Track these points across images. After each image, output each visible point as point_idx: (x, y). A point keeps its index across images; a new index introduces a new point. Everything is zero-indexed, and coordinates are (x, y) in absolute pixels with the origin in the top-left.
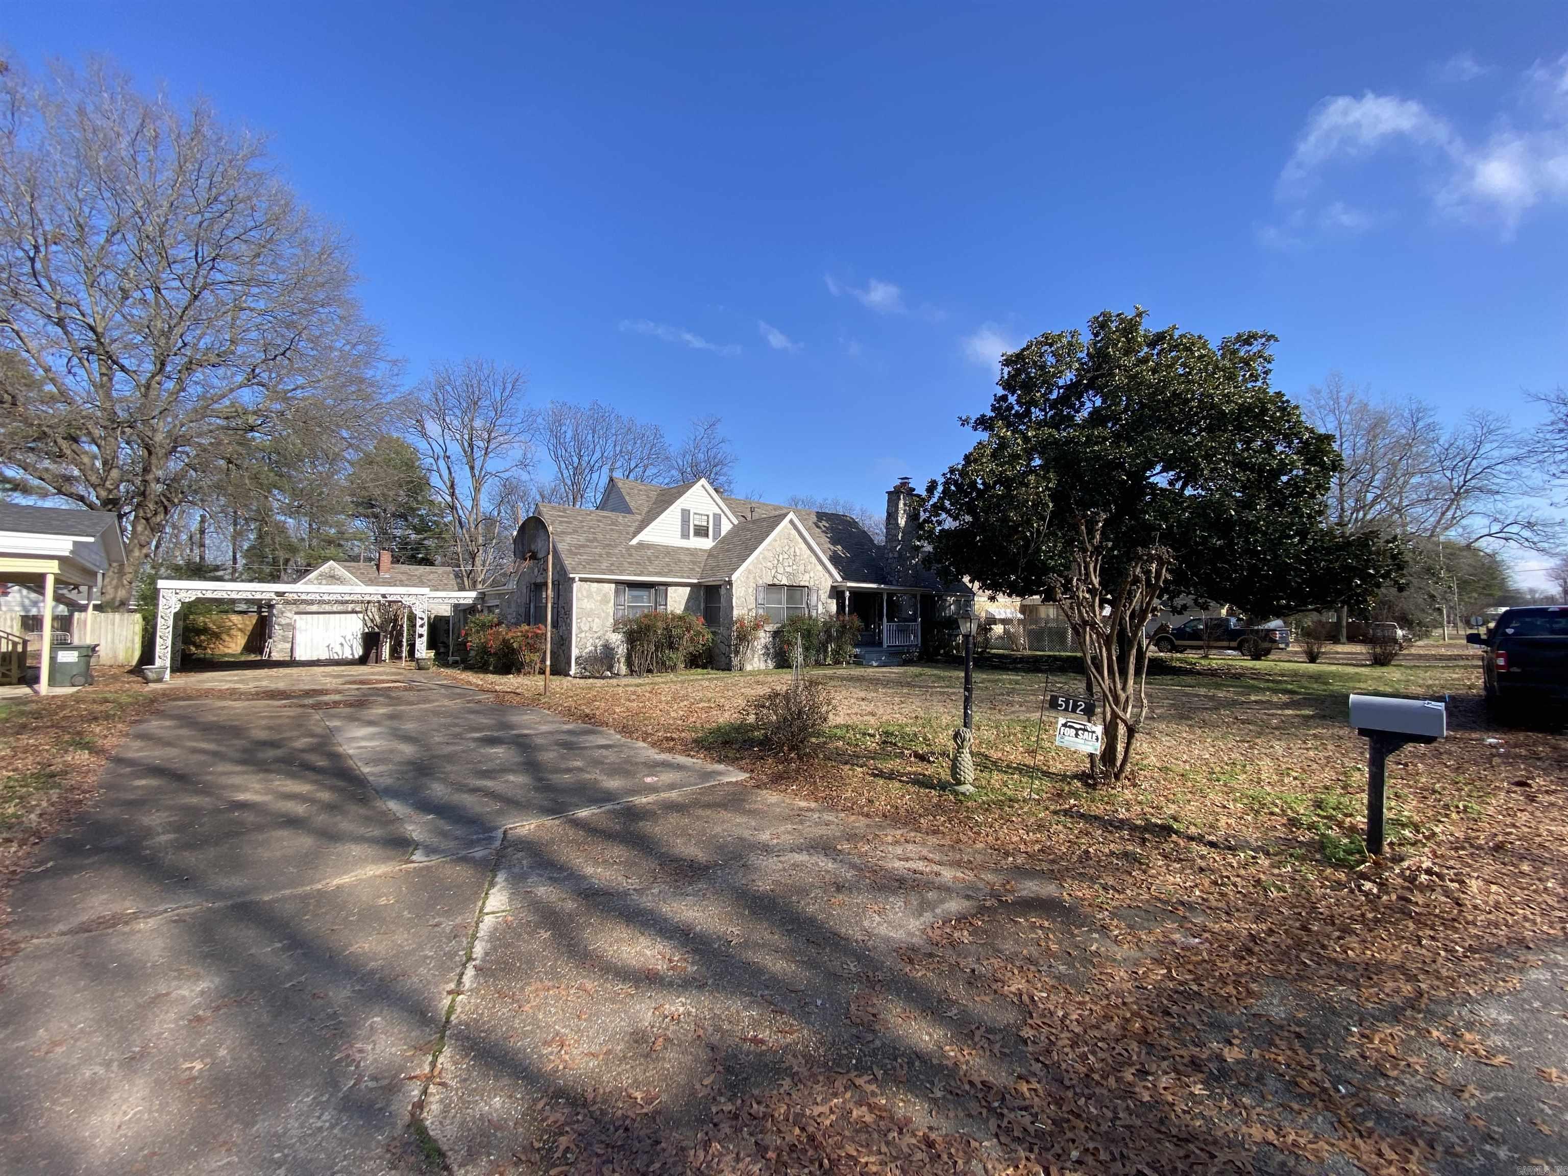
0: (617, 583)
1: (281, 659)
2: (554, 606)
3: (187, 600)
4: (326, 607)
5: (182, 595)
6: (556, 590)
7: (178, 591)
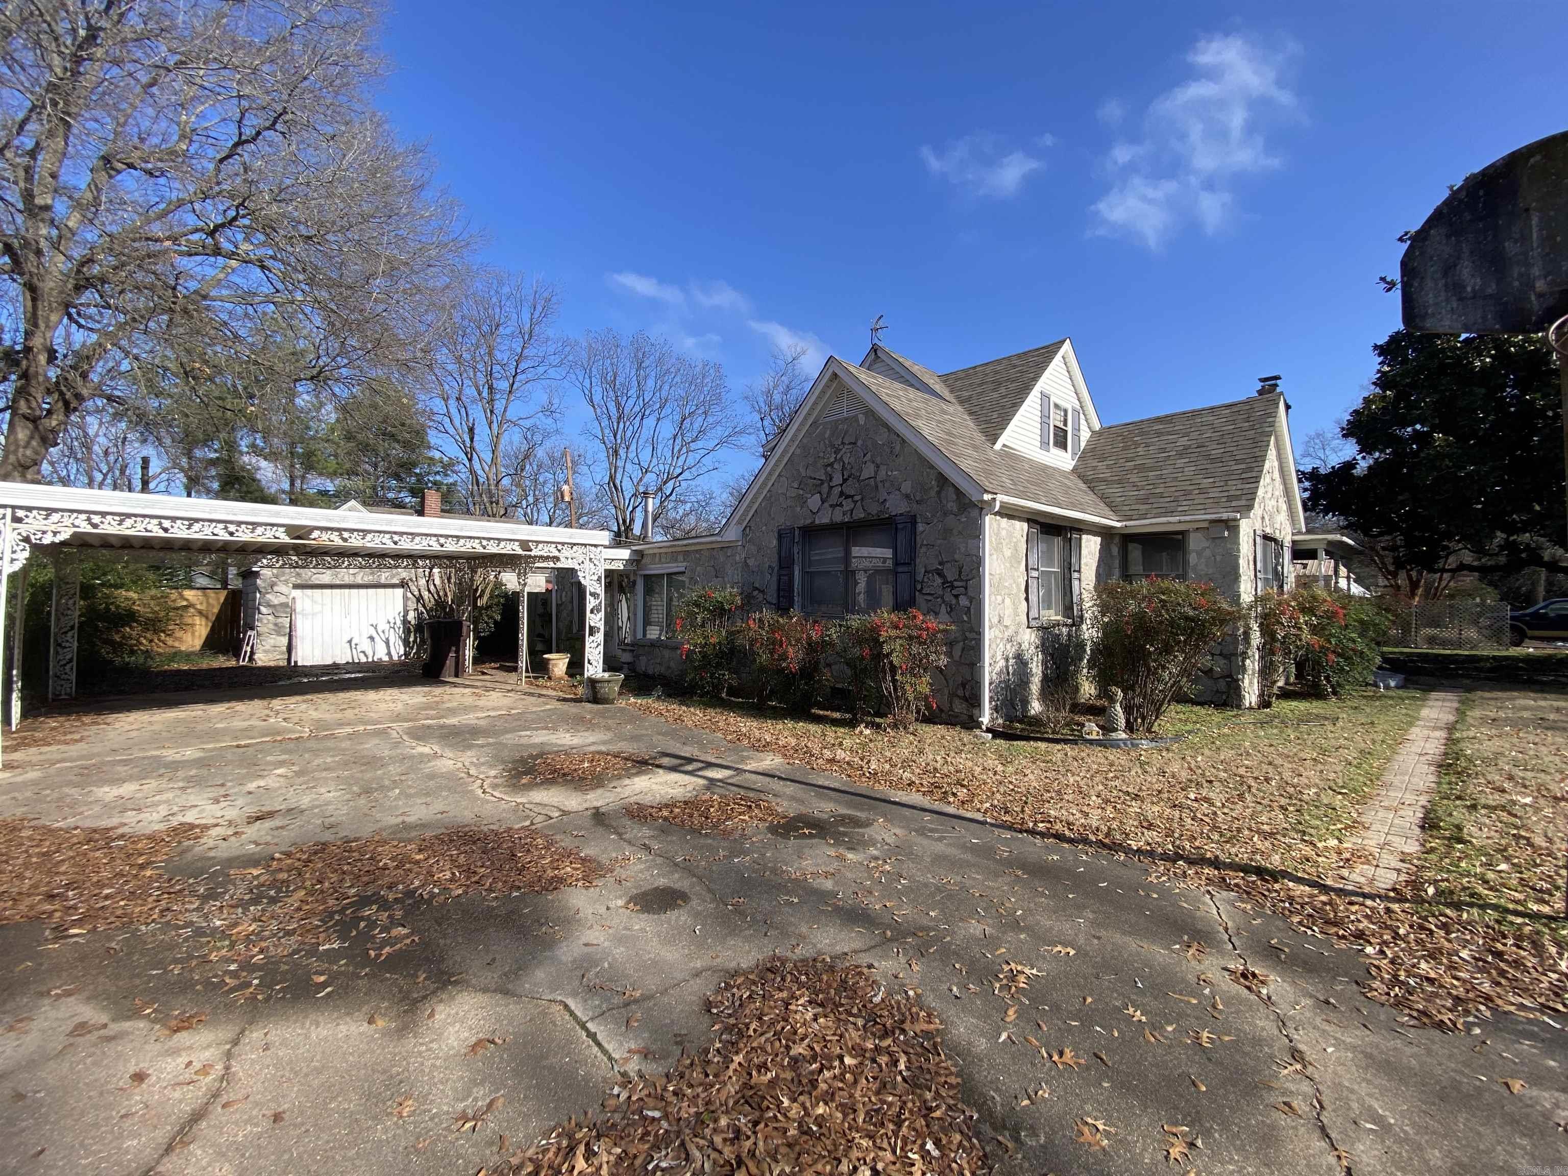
0: (1034, 520)
1: (272, 664)
2: (900, 569)
3: (48, 540)
4: (345, 575)
5: (34, 525)
6: (902, 538)
7: (20, 513)
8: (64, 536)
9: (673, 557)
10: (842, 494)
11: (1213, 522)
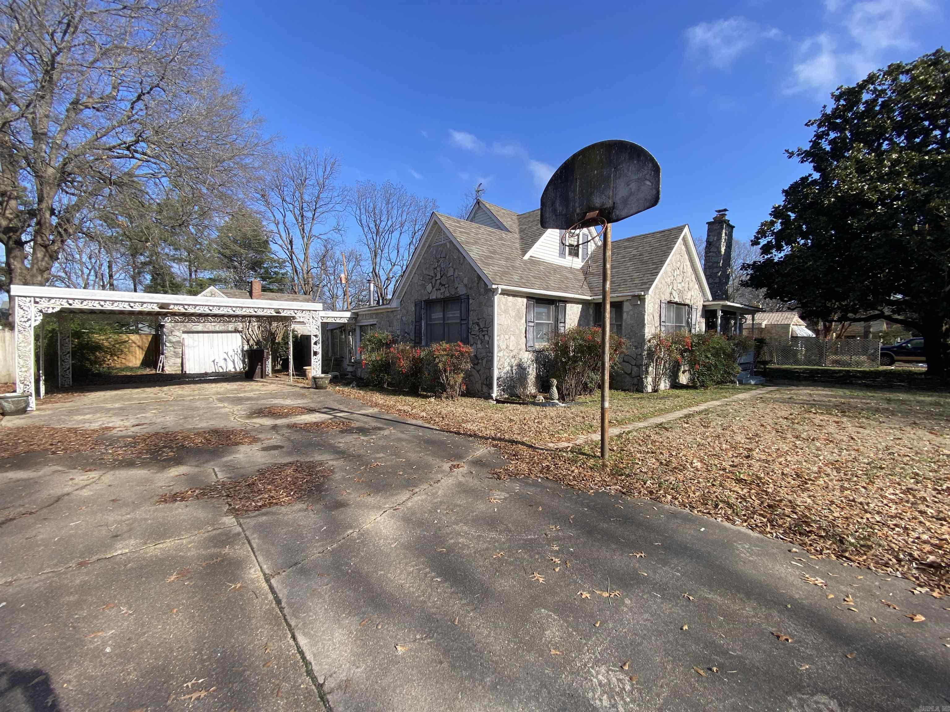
0: (530, 297)
1: (174, 373)
2: (463, 322)
3: (50, 311)
4: (210, 326)
5: (43, 305)
6: (463, 305)
7: (37, 300)
8: (57, 309)
9: (371, 316)
10: (440, 283)
11: (634, 296)
